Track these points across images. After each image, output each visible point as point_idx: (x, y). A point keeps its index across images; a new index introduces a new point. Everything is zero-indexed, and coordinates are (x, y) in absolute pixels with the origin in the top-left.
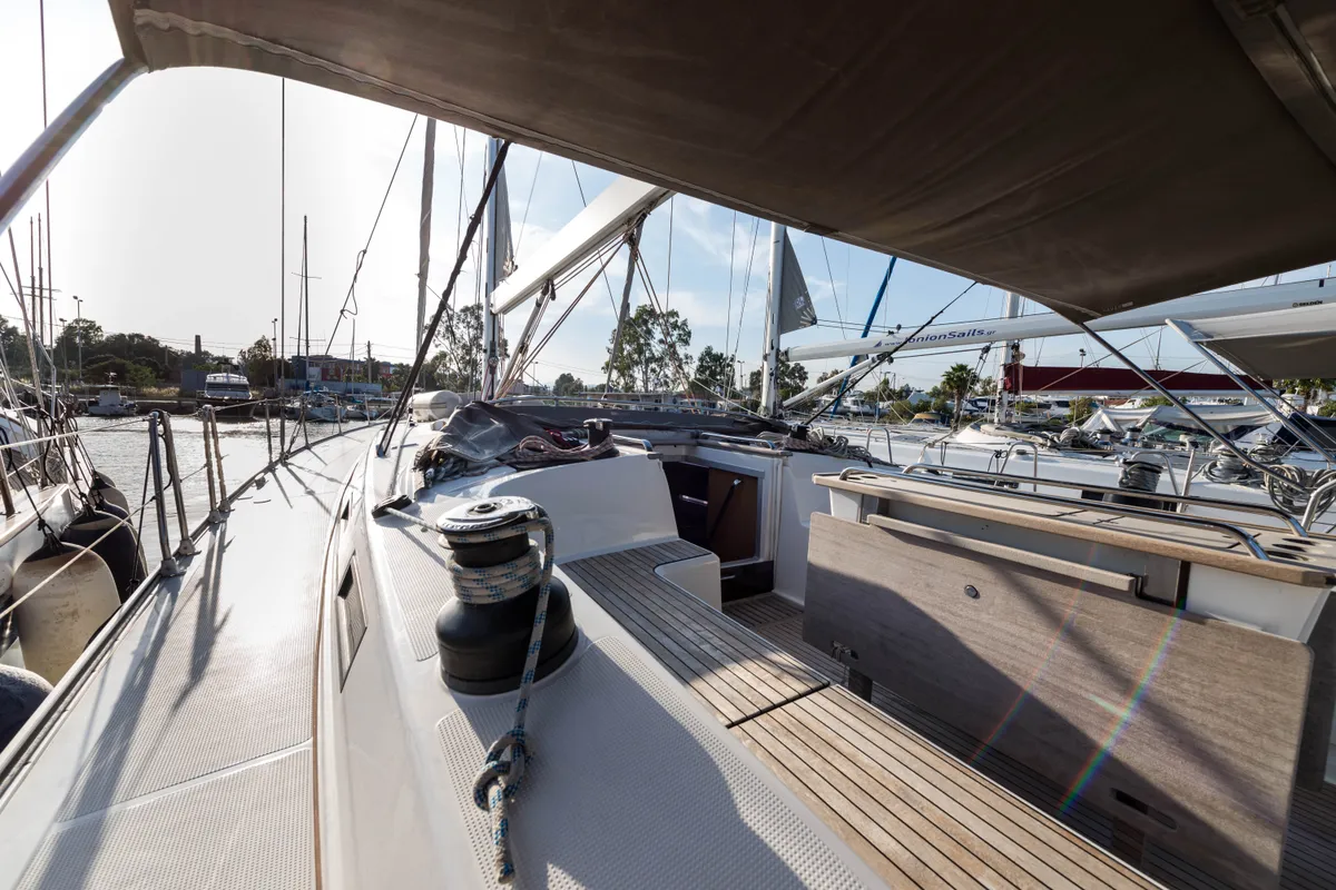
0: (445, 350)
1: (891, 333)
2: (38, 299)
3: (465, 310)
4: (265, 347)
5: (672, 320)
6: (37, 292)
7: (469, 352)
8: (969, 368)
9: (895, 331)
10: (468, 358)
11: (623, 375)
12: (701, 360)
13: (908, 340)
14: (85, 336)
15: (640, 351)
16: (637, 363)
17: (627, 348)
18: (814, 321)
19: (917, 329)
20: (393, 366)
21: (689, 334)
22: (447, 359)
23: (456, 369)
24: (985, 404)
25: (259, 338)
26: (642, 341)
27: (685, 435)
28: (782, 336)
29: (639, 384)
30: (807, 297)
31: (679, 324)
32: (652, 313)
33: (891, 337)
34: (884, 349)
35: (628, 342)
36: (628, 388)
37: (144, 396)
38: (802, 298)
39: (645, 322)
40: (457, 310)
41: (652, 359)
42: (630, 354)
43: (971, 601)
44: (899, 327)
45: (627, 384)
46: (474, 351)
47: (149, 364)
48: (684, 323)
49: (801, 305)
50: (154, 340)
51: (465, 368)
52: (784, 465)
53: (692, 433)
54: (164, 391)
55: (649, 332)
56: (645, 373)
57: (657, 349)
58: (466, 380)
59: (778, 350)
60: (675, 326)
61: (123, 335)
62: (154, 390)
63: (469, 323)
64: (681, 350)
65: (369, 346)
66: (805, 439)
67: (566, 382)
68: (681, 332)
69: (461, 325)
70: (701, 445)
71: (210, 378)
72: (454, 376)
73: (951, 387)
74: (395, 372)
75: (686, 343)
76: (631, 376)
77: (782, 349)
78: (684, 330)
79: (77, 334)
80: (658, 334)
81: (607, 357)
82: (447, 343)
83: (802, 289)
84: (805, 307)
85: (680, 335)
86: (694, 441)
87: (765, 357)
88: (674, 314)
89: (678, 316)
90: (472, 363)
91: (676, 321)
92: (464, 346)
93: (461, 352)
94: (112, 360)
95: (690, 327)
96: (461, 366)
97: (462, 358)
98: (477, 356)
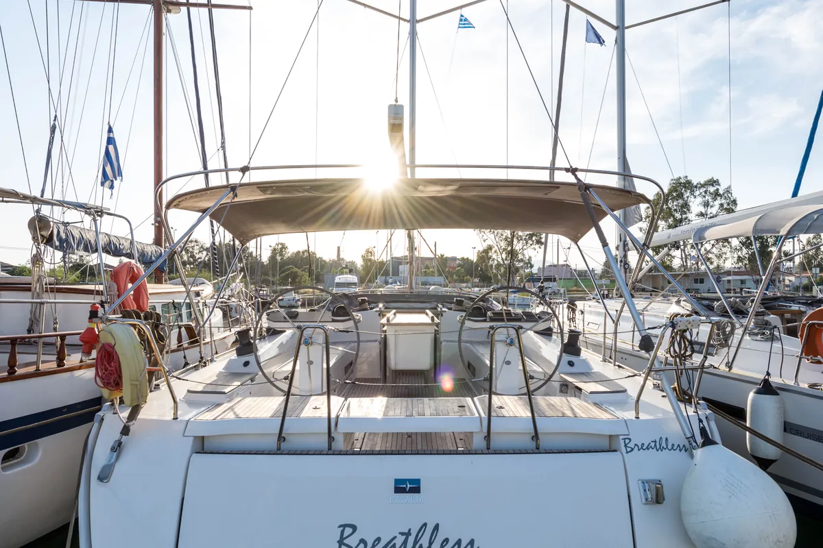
0: (492, 244)
4: (371, 253)
5: (712, 189)
7: (511, 243)
10: (509, 248)
14: (282, 254)
20: (459, 259)
21: (734, 202)
22: (493, 251)
23: (500, 260)
25: (368, 248)
31: (721, 192)
32: (688, 185)
39: (681, 195)
46: (515, 241)
47: (309, 271)
48: (728, 191)
50: (314, 253)
51: (506, 259)
55: (685, 206)
60: (716, 195)
61: (298, 252)
65: (435, 245)
68: (723, 201)
71: (338, 279)
72: (499, 265)
74: (457, 266)
78: (727, 198)
79: (278, 255)
80: (696, 205)
82: (492, 236)
88: (713, 182)
89: (719, 185)
90: (512, 254)
91: (718, 190)
92: (506, 239)
93: (503, 244)
94: (292, 270)
95: (735, 194)
96: (504, 256)
97: (504, 250)
98: (518, 246)
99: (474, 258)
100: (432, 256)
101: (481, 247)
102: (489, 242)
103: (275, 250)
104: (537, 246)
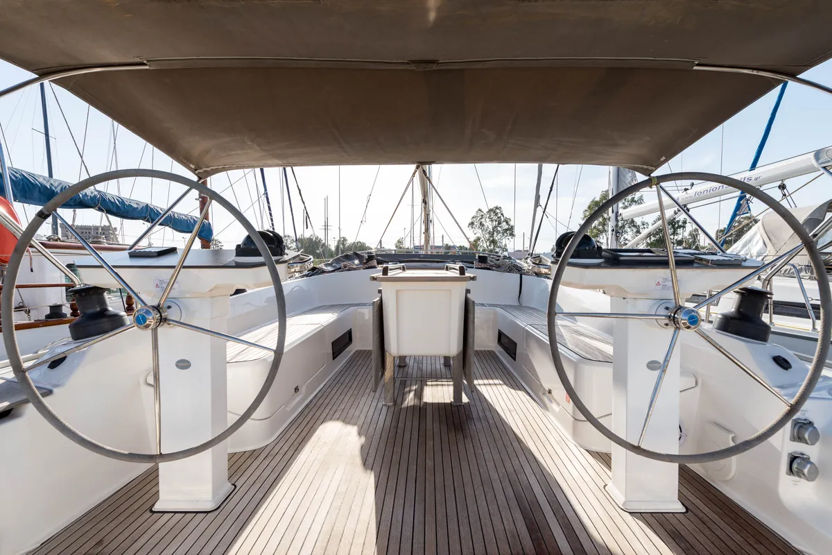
0: (479, 235)
1: (686, 190)
3: (490, 211)
6: (326, 228)
7: (492, 235)
10: (492, 239)
14: (343, 244)
22: (481, 240)
23: (485, 246)
31: (636, 199)
33: (685, 192)
40: (485, 210)
46: (495, 233)
48: (640, 198)
51: (490, 245)
63: (492, 218)
69: (488, 220)
72: (484, 250)
82: (480, 231)
90: (494, 242)
91: (634, 198)
92: (489, 233)
93: (487, 236)
96: (488, 244)
97: (488, 240)
98: (497, 237)
99: (467, 245)
100: (441, 245)
101: (472, 238)
102: (478, 235)
103: (339, 241)
104: (510, 237)
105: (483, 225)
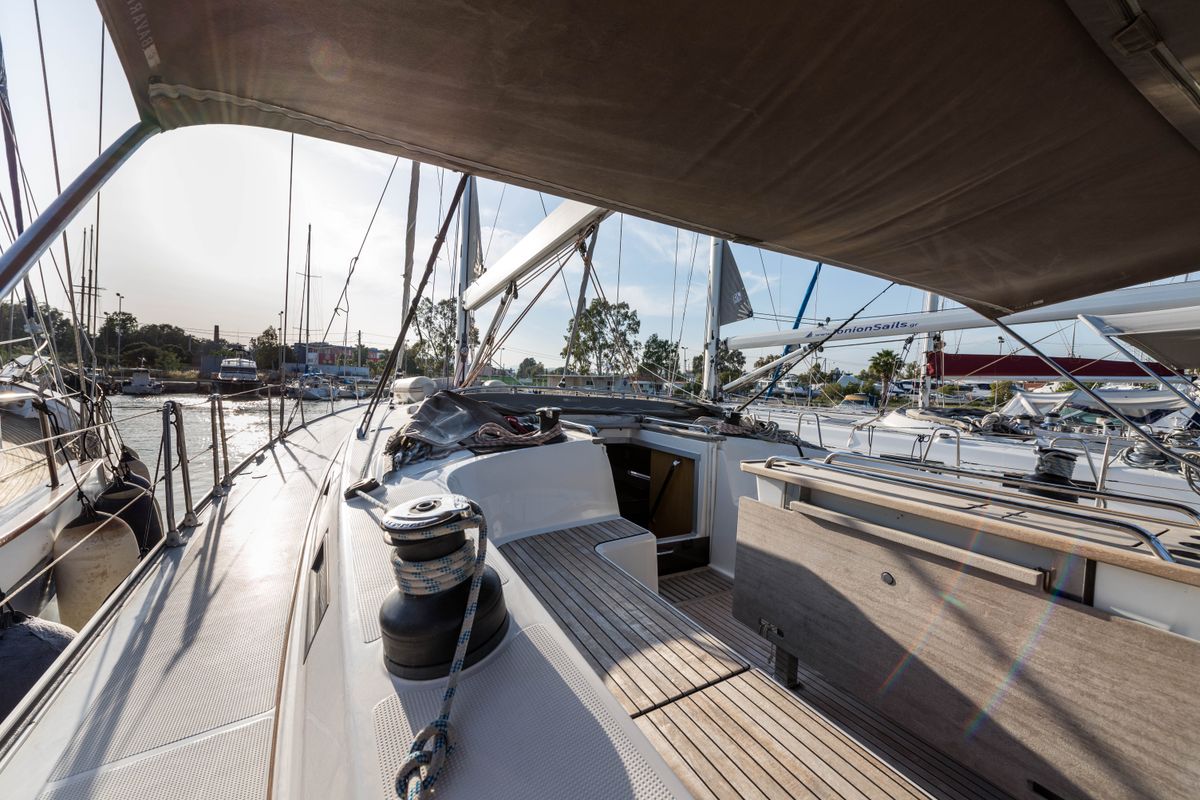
0: (424, 338)
1: (821, 325)
2: (86, 297)
3: (443, 303)
4: (272, 336)
5: (623, 311)
6: (86, 290)
7: (445, 339)
8: (894, 354)
9: (825, 323)
10: (444, 345)
11: (579, 360)
12: (648, 346)
13: (837, 331)
14: (124, 326)
15: (594, 339)
16: (592, 349)
17: (583, 335)
18: (750, 314)
19: (844, 322)
20: (379, 351)
21: (638, 323)
22: (426, 345)
23: (433, 355)
24: (910, 387)
25: (266, 328)
26: (596, 330)
27: (630, 419)
28: (722, 327)
29: (593, 368)
30: (744, 293)
31: (629, 314)
32: (605, 305)
33: (821, 328)
34: (814, 339)
35: (583, 331)
36: (584, 371)
37: (169, 378)
38: (739, 294)
39: (599, 314)
40: (435, 303)
41: (606, 345)
42: (584, 342)
43: (889, 588)
44: (828, 320)
45: (582, 367)
46: (449, 339)
47: (175, 350)
48: (634, 313)
49: (738, 300)
50: (180, 330)
51: (441, 354)
52: (718, 448)
53: (636, 418)
54: (186, 373)
55: (602, 322)
56: (599, 358)
57: (609, 337)
58: (441, 363)
59: (718, 340)
60: (626, 316)
61: (155, 326)
62: (179, 373)
63: (445, 314)
64: (631, 338)
65: (359, 335)
66: (737, 424)
67: (529, 365)
68: (631, 322)
69: (439, 316)
70: (644, 428)
71: (224, 363)
72: (431, 360)
73: (878, 371)
74: (382, 357)
75: (636, 331)
76: (585, 360)
77: (722, 338)
78: (633, 319)
79: (117, 325)
80: (610, 323)
81: (565, 344)
82: (426, 331)
83: (739, 285)
84: (742, 302)
85: (630, 324)
86: (638, 425)
87: (706, 346)
88: (624, 306)
89: (628, 308)
90: (448, 350)
91: (627, 312)
93: (439, 340)
94: (144, 347)
95: (639, 317)
96: (438, 352)
97: (439, 345)
98: (452, 343)
103: (111, 320)
105: (431, 323)
